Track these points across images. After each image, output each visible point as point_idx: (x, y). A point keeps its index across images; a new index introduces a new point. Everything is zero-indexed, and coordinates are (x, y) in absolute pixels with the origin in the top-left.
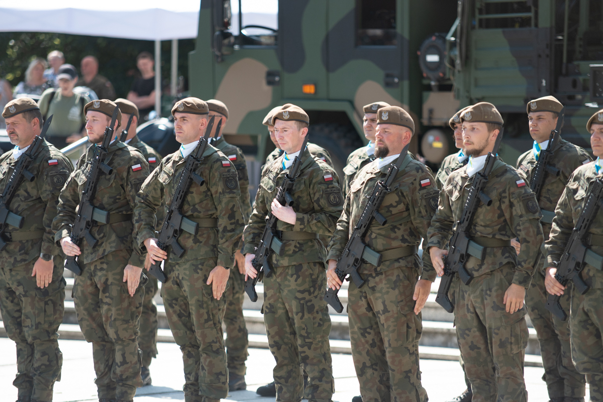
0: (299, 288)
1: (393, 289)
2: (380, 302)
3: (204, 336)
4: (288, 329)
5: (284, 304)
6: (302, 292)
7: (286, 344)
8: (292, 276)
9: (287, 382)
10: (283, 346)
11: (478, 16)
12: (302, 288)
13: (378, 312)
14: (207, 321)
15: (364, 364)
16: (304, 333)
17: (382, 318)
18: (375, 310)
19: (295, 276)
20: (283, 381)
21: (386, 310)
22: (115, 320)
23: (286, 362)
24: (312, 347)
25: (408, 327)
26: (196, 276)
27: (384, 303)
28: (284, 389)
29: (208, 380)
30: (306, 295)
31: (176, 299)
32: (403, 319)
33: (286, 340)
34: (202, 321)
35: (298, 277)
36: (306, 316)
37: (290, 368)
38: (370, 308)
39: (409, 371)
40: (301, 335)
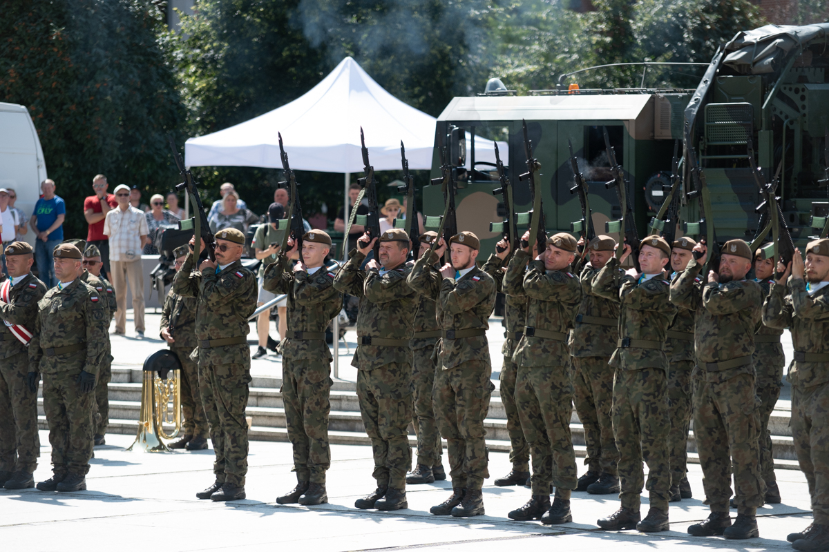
0: (645, 392)
1: (737, 393)
2: (725, 405)
3: (554, 435)
4: (632, 429)
5: (630, 407)
6: (648, 395)
7: (630, 442)
8: (639, 381)
9: (629, 474)
10: (627, 444)
12: (647, 392)
13: (724, 414)
14: (555, 421)
15: (710, 458)
16: (647, 431)
17: (727, 419)
18: (721, 412)
19: (642, 381)
20: (626, 474)
21: (730, 412)
23: (629, 457)
24: (654, 443)
25: (750, 426)
27: (728, 406)
28: (627, 481)
29: (559, 473)
30: (651, 398)
31: (528, 402)
32: (746, 419)
33: (630, 439)
34: (551, 421)
35: (645, 382)
36: (650, 416)
37: (632, 462)
38: (716, 411)
39: (750, 464)
40: (644, 432)
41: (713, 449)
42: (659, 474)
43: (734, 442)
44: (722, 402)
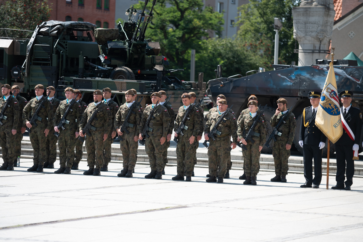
0: (71, 133)
1: (99, 134)
2: (96, 137)
3: (42, 146)
4: (65, 144)
5: (65, 137)
6: (72, 134)
7: (64, 148)
8: (69, 130)
9: (63, 158)
10: (63, 149)
11: (32, 62)
12: (71, 134)
13: (95, 140)
14: (43, 142)
15: (90, 153)
16: (70, 145)
17: (96, 142)
18: (94, 139)
19: (70, 130)
20: (62, 157)
21: (97, 139)
22: (10, 142)
23: (63, 152)
24: (71, 148)
25: (102, 144)
26: (42, 130)
27: (97, 138)
28: (62, 160)
29: (41, 157)
30: (72, 135)
31: (34, 136)
32: (101, 142)
33: (64, 147)
34: (42, 142)
35: (71, 131)
36: (72, 140)
37: (64, 154)
38: (93, 139)
39: (101, 155)
40: (69, 145)
41: (91, 150)
42: (71, 157)
43: (98, 148)
44: (95, 137)
